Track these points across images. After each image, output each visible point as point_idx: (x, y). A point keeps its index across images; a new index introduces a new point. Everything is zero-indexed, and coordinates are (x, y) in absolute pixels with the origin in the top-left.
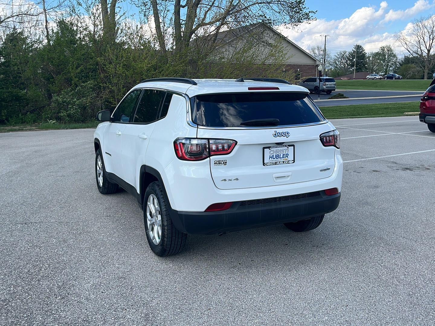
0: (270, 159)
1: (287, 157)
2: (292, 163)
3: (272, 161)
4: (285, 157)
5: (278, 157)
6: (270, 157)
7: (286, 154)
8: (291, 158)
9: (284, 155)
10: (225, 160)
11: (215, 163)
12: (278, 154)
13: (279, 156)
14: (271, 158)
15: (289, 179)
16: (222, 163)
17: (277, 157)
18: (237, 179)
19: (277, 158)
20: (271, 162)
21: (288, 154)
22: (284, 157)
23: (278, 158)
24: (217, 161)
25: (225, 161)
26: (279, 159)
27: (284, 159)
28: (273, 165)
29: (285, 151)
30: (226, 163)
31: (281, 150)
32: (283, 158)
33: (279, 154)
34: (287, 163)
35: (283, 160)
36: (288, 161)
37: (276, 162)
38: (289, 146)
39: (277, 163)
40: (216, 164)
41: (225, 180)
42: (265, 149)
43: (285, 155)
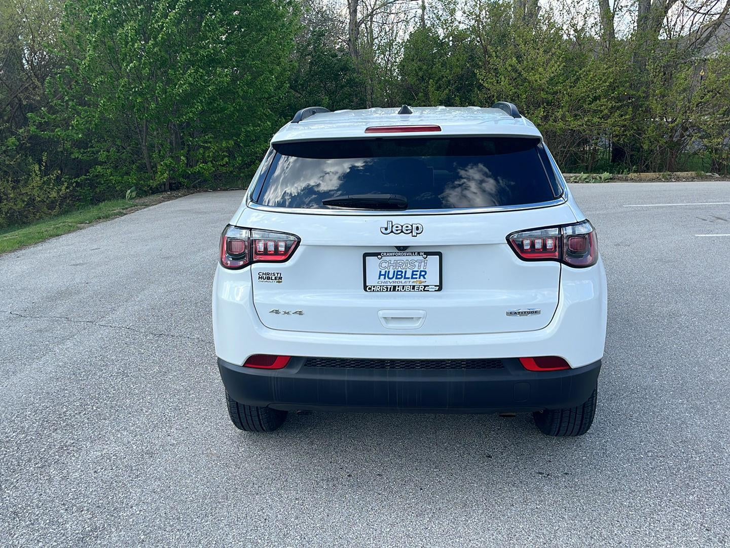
0: (379, 278)
1: (422, 277)
2: (435, 291)
3: (386, 282)
4: (418, 276)
5: (399, 275)
6: (380, 275)
7: (421, 271)
8: (432, 279)
9: (415, 273)
10: (278, 274)
11: (259, 278)
12: (400, 269)
13: (403, 275)
14: (382, 277)
15: (417, 324)
16: (273, 278)
17: (397, 275)
18: (300, 313)
19: (397, 278)
20: (382, 284)
21: (426, 272)
22: (414, 276)
23: (399, 278)
24: (263, 274)
25: (279, 276)
26: (402, 280)
27: (415, 280)
28: (387, 291)
29: (417, 264)
30: (280, 278)
31: (408, 262)
32: (412, 278)
33: (404, 271)
34: (422, 289)
35: (413, 282)
36: (425, 286)
37: (395, 287)
38: (427, 254)
39: (397, 288)
40: (263, 280)
41: (277, 312)
42: (367, 258)
43: (418, 273)
